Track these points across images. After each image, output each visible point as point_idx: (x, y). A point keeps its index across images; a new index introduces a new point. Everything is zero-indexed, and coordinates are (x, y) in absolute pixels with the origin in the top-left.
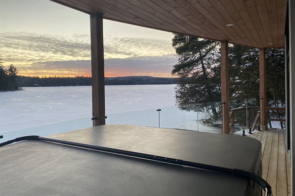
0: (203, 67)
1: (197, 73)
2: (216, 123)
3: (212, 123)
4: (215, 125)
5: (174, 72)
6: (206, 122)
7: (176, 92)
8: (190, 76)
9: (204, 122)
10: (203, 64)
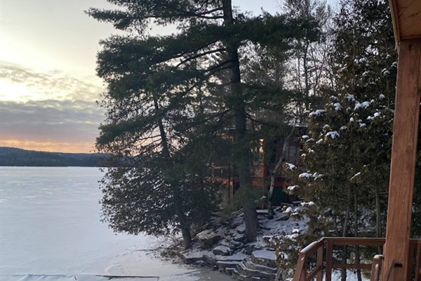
0: (163, 134)
1: (151, 147)
2: (190, 257)
3: (182, 257)
4: (188, 260)
5: (102, 141)
6: (169, 253)
7: (104, 191)
8: (135, 153)
9: (164, 254)
10: (162, 128)
